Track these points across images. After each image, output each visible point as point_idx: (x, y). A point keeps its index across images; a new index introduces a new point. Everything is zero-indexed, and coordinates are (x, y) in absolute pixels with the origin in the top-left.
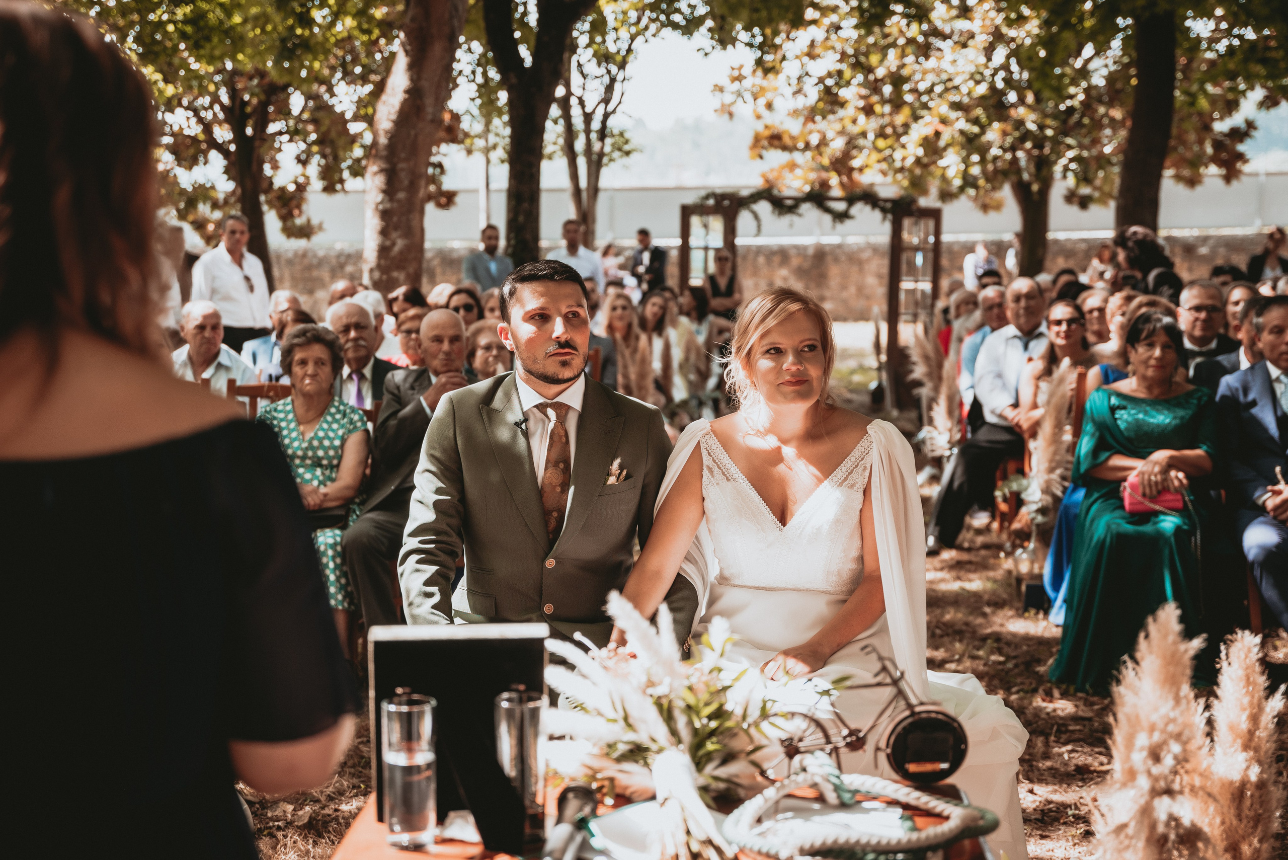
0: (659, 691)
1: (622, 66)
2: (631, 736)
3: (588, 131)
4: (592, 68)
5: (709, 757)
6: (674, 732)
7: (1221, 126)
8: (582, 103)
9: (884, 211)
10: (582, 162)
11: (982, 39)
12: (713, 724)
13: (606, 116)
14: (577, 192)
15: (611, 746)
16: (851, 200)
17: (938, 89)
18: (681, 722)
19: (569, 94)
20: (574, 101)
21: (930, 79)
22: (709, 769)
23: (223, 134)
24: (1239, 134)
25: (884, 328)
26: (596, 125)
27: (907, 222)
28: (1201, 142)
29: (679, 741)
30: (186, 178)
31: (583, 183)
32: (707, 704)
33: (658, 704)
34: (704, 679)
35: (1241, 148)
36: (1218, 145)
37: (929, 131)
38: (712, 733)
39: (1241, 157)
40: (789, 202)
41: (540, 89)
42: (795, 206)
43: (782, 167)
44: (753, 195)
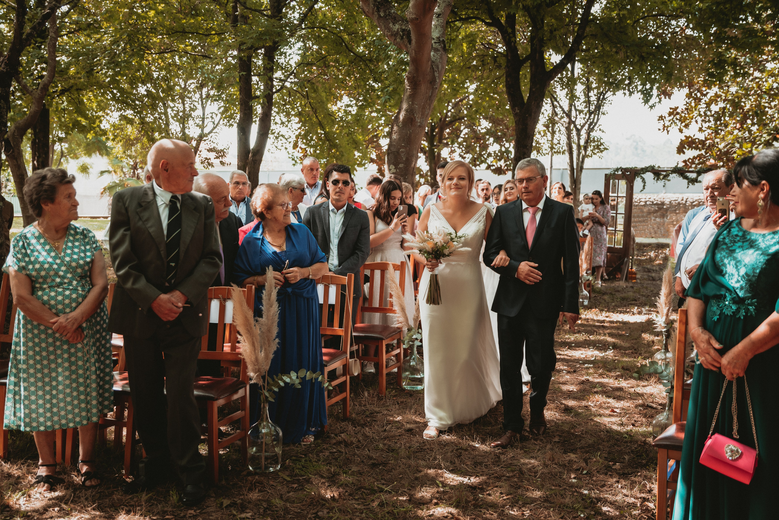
10: (575, 156)
13: (590, 131)
14: (572, 170)
31: (575, 165)
40: (664, 173)
41: (530, 115)
42: (667, 176)
43: (695, 158)
44: (642, 169)
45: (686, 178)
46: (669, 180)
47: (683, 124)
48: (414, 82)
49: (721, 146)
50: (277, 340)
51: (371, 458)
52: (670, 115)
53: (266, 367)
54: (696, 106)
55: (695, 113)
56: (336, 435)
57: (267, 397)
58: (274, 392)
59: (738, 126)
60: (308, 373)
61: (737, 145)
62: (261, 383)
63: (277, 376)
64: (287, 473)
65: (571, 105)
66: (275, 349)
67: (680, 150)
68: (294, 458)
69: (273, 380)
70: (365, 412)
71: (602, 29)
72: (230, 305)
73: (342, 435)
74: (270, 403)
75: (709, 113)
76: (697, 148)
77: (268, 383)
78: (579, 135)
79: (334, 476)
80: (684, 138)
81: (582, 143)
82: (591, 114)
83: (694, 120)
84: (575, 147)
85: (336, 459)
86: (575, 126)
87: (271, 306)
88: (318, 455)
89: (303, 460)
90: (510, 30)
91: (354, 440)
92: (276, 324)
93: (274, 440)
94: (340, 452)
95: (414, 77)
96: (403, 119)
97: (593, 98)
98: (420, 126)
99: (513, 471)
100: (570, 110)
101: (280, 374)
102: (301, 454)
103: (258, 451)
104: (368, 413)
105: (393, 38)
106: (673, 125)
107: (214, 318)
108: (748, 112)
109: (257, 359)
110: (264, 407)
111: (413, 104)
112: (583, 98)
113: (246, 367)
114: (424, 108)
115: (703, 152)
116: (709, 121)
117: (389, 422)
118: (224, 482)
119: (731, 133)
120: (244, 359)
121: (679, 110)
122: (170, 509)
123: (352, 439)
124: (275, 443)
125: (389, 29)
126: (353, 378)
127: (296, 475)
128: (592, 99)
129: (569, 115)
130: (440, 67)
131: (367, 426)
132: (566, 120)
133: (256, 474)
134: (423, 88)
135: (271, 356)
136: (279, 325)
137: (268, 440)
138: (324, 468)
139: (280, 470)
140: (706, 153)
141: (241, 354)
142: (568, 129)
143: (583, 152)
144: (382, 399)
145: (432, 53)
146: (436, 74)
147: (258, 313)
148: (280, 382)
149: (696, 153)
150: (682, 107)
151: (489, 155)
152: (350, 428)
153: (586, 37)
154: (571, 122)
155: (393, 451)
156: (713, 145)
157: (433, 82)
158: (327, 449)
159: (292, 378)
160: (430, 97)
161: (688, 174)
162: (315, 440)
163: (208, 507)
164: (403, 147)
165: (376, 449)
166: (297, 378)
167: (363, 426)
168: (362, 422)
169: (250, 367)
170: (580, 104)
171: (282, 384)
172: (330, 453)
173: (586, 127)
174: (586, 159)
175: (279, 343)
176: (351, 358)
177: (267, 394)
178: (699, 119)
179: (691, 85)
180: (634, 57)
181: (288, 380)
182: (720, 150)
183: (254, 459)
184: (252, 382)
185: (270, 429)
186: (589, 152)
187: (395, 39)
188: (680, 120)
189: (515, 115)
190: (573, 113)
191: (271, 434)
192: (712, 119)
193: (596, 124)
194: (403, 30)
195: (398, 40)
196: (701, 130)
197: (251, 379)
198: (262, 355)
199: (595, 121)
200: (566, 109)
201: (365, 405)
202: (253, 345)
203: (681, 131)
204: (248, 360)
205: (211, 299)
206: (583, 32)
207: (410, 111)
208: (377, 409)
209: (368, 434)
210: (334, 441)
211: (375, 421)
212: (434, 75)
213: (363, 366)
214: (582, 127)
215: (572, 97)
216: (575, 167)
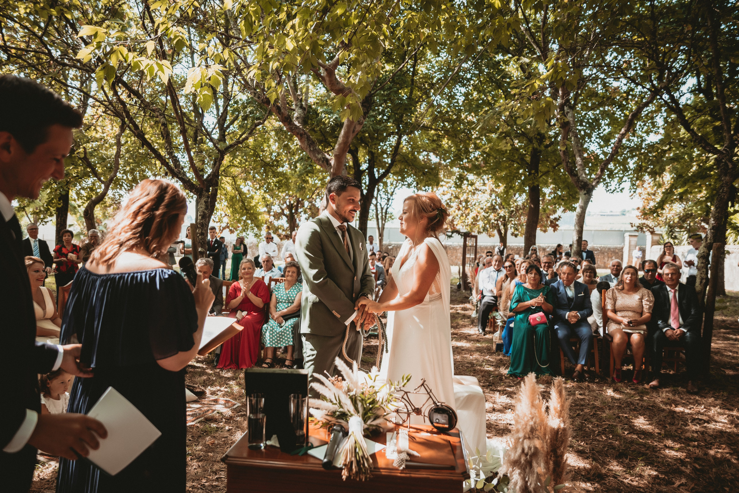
0: (351, 394)
1: (392, 195)
2: (341, 410)
3: (382, 213)
4: (383, 196)
5: (369, 418)
6: (357, 409)
7: (552, 217)
8: (381, 205)
9: (461, 235)
10: (380, 221)
11: (489, 192)
12: (371, 406)
13: (387, 208)
14: (379, 228)
15: (334, 413)
16: (453, 232)
17: (477, 204)
18: (359, 404)
19: (377, 202)
20: (378, 204)
21: (475, 201)
22: (369, 422)
23: (287, 212)
24: (556, 219)
25: (461, 267)
26: (384, 211)
27: (468, 239)
28: (547, 221)
29: (358, 412)
30: (276, 223)
31: (380, 226)
32: (369, 399)
33: (351, 398)
34: (368, 389)
35: (557, 223)
36: (551, 222)
37: (475, 215)
38: (371, 409)
39: (557, 225)
65: (377, 194)
82: (389, 199)
100: (378, 197)
125: (316, 157)
128: (389, 191)
132: (375, 202)
143: (384, 220)
194: (324, 158)
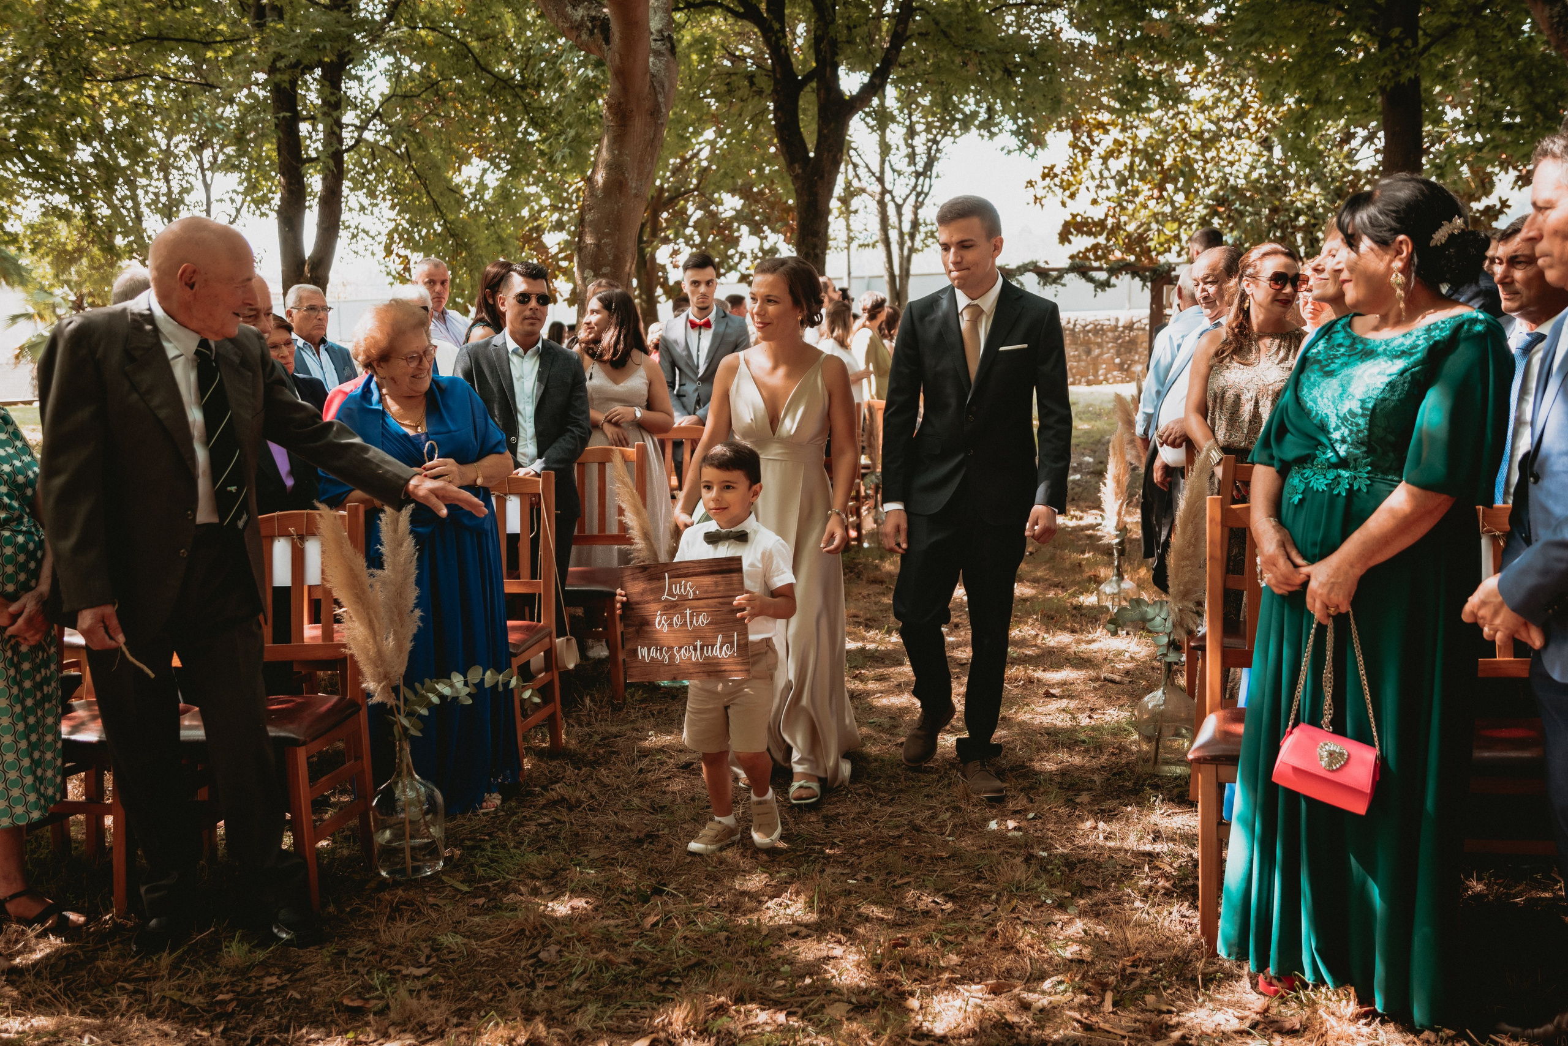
1: (930, 163)
9: (1144, 279)
14: (892, 276)
26: (907, 216)
31: (896, 267)
40: (1054, 274)
41: (822, 177)
42: (1060, 277)
43: (1087, 250)
44: (1019, 268)
45: (1091, 280)
46: (1064, 285)
47: (1067, 193)
48: (621, 113)
49: (1131, 228)
50: (418, 613)
51: (621, 829)
52: (1044, 178)
53: (399, 668)
54: (1084, 161)
55: (1085, 174)
56: (545, 788)
57: (405, 729)
58: (420, 717)
59: (1156, 193)
60: (488, 673)
61: (1154, 226)
62: (391, 702)
63: (423, 684)
64: (460, 876)
65: (883, 162)
66: (415, 631)
67: (1064, 237)
68: (469, 843)
69: (416, 693)
70: (591, 736)
71: (937, 23)
72: (313, 549)
73: (557, 786)
74: (413, 740)
75: (1106, 174)
76: (1089, 233)
77: (406, 700)
78: (900, 214)
79: (555, 872)
80: (1069, 218)
81: (906, 227)
82: (918, 175)
83: (1083, 187)
84: (893, 235)
85: (555, 838)
86: (893, 199)
87: (401, 545)
88: (515, 833)
89: (488, 846)
90: (777, 26)
91: (583, 795)
92: (412, 579)
93: (427, 812)
94: (558, 821)
95: (620, 104)
96: (605, 183)
97: (921, 149)
98: (636, 196)
99: (897, 827)
100: (882, 172)
101: (427, 681)
102: (482, 833)
103: (397, 836)
104: (596, 738)
105: (575, 33)
106: (1050, 194)
107: (281, 575)
108: (1169, 170)
109: (380, 653)
110: (401, 749)
111: (620, 153)
112: (905, 150)
113: (358, 672)
114: (641, 161)
115: (1101, 240)
116: (1108, 187)
117: (645, 753)
118: (331, 909)
119: (1145, 207)
120: (352, 656)
121: (1056, 170)
122: (226, 979)
123: (577, 793)
124: (428, 817)
125: (566, 17)
126: (566, 674)
127: (482, 879)
128: (917, 151)
129: (881, 180)
130: (667, 85)
131: (600, 765)
132: (877, 188)
133: (396, 884)
134: (639, 124)
135: (408, 646)
136: (418, 582)
137: (414, 812)
138: (533, 859)
139: (443, 872)
140: (1108, 240)
141: (344, 646)
142: (882, 204)
143: (909, 243)
144: (621, 709)
145: (651, 59)
146: (661, 99)
147: (375, 561)
148: (430, 695)
149: (1087, 241)
150: (1061, 165)
151: (743, 256)
152: (570, 770)
153: (909, 37)
154: (884, 191)
155: (662, 808)
156: (1118, 227)
157: (655, 113)
158: (531, 819)
159: (456, 687)
160: (652, 141)
161: (1094, 274)
162: (503, 801)
163: (305, 965)
164: (608, 235)
165: (627, 808)
166: (466, 684)
167: (594, 764)
168: (590, 757)
169: (367, 669)
170: (899, 159)
171: (435, 699)
172: (540, 825)
173: (912, 199)
174: (914, 256)
175: (422, 618)
176: (558, 636)
177: (405, 722)
178: (1092, 185)
179: (1075, 127)
180: (993, 71)
181: (446, 691)
182: (1129, 236)
183: (389, 853)
184: (371, 702)
185: (417, 791)
186: (918, 244)
187: (579, 36)
188: (1061, 187)
189: (796, 178)
190: (889, 176)
191: (419, 801)
192: (1112, 183)
193: (927, 195)
194: (593, 19)
195: (584, 37)
196: (1094, 202)
197: (369, 695)
198: (391, 642)
199: (926, 190)
200: (876, 169)
201: (589, 724)
202: (371, 625)
203: (1064, 204)
204: (361, 659)
205: (271, 539)
206: (905, 29)
207: (615, 168)
208: (614, 730)
209: (606, 781)
210: (542, 801)
211: (614, 752)
212: (656, 100)
213: (583, 650)
214: (905, 200)
215: (885, 148)
216: (897, 271)
